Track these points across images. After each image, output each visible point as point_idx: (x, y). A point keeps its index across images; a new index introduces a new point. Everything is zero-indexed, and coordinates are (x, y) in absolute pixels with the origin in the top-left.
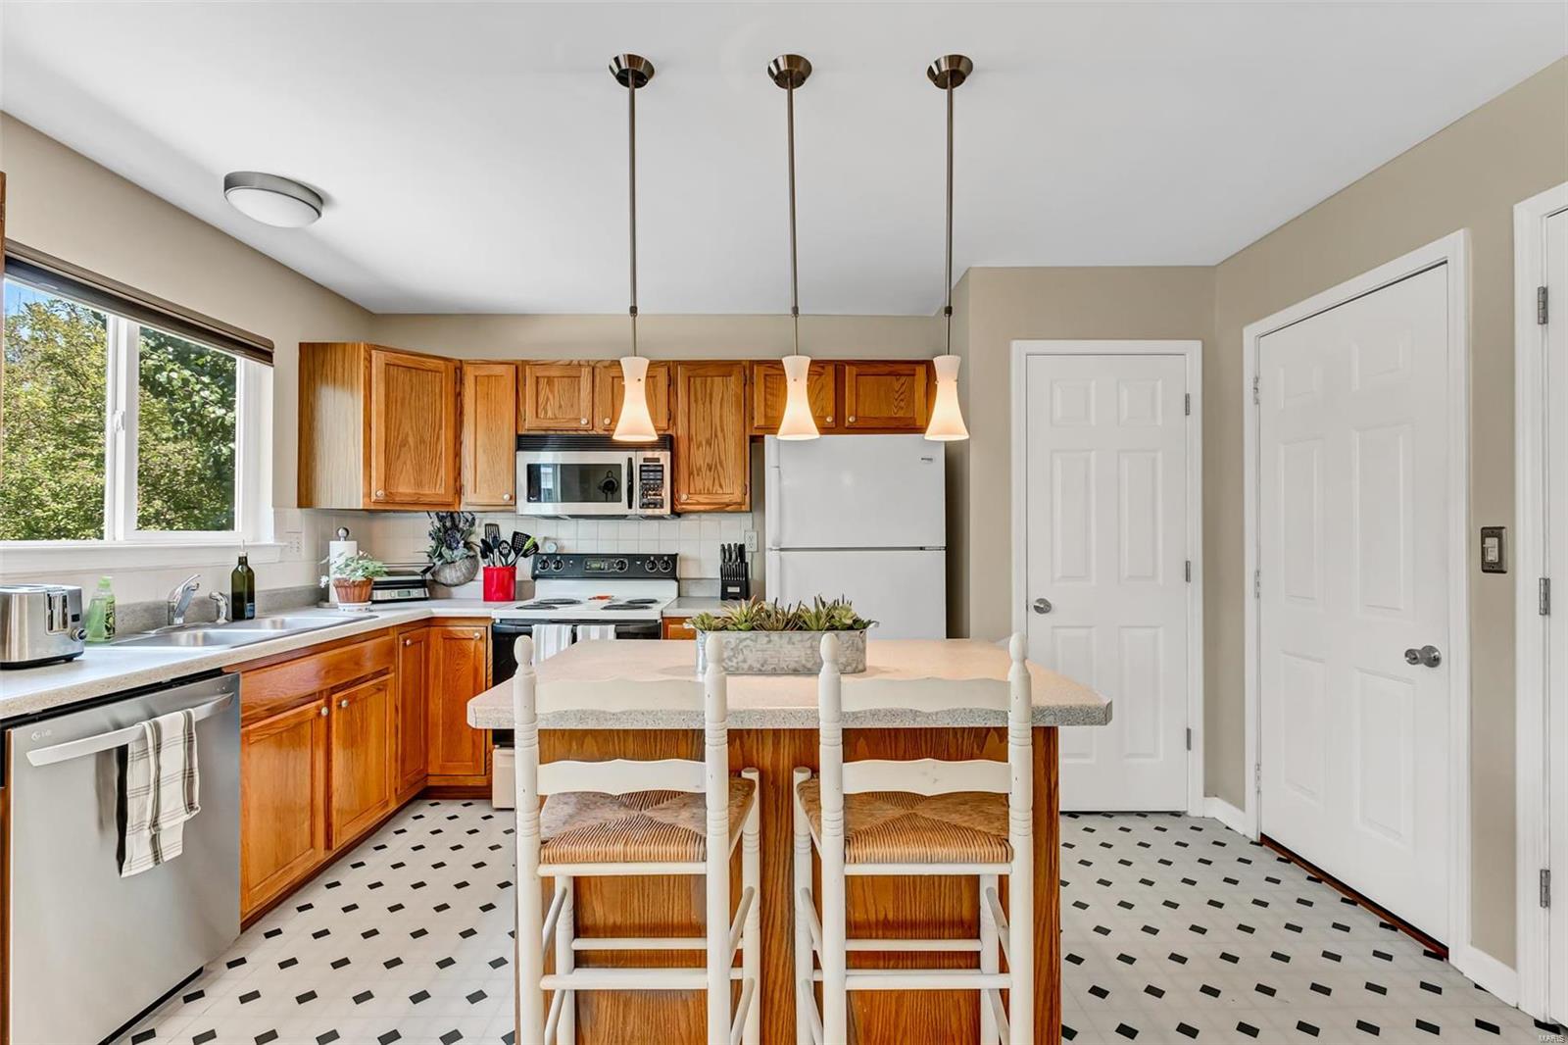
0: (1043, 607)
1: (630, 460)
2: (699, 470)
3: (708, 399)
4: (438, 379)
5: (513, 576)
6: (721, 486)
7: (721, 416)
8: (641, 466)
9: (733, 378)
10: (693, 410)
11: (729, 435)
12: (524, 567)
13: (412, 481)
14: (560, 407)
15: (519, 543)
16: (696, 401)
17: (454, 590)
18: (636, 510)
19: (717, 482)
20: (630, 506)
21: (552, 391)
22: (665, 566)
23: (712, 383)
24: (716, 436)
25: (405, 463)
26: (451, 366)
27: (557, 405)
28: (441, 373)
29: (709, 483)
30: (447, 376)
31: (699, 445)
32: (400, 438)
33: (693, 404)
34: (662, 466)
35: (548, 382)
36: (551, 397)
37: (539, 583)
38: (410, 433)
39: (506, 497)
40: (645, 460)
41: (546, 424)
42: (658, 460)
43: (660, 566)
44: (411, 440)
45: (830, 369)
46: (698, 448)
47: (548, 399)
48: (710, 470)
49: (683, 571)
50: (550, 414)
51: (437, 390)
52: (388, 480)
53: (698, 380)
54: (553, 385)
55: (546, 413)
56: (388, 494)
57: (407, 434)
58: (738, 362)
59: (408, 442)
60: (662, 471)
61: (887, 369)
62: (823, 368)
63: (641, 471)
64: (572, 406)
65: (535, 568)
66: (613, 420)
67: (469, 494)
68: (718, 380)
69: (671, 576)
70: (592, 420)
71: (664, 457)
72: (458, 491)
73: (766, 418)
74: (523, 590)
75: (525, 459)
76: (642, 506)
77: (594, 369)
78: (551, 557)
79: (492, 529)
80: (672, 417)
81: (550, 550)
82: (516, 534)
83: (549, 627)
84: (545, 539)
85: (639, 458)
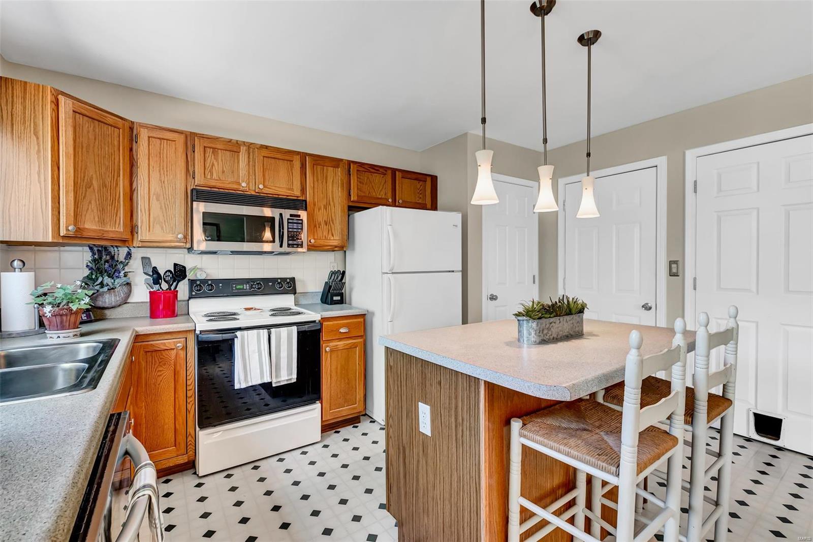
0: (493, 298)
1: (281, 215)
2: (320, 224)
3: (324, 181)
4: (116, 134)
5: (176, 296)
6: (333, 235)
7: (332, 192)
8: (288, 219)
9: (339, 169)
10: (316, 186)
11: (337, 205)
12: (182, 289)
13: (97, 219)
14: (223, 172)
15: (179, 272)
16: (318, 181)
18: (285, 248)
19: (330, 231)
20: (281, 246)
21: (217, 160)
22: (287, 286)
23: (327, 170)
24: (329, 204)
25: (90, 202)
26: (127, 125)
27: (220, 170)
28: (119, 129)
29: (325, 233)
30: (124, 131)
31: (320, 209)
32: (86, 181)
33: (316, 183)
34: (302, 220)
35: (213, 152)
36: (216, 164)
37: (192, 302)
38: (94, 176)
39: (180, 236)
40: (291, 215)
41: (213, 183)
42: (299, 216)
43: (285, 286)
44: (95, 183)
45: (389, 172)
46: (319, 211)
47: (213, 165)
48: (326, 225)
49: (299, 289)
50: (215, 175)
51: (116, 143)
52: (77, 216)
53: (319, 167)
54: (218, 156)
55: (212, 174)
56: (78, 230)
57: (92, 178)
58: (341, 160)
59: (92, 184)
60: (302, 224)
61: (414, 176)
62: (386, 171)
63: (288, 223)
64: (233, 172)
65: (191, 290)
66: (265, 186)
67: (143, 234)
68: (331, 169)
69: (294, 292)
70: (248, 184)
71: (303, 215)
72: (133, 229)
73: (358, 196)
74: (179, 307)
75: (200, 208)
76: (289, 245)
77: (249, 148)
78: (204, 281)
79: (146, 261)
80: (303, 190)
81: (201, 276)
82: (175, 265)
83: (250, 332)
84: (194, 268)
85: (287, 213)
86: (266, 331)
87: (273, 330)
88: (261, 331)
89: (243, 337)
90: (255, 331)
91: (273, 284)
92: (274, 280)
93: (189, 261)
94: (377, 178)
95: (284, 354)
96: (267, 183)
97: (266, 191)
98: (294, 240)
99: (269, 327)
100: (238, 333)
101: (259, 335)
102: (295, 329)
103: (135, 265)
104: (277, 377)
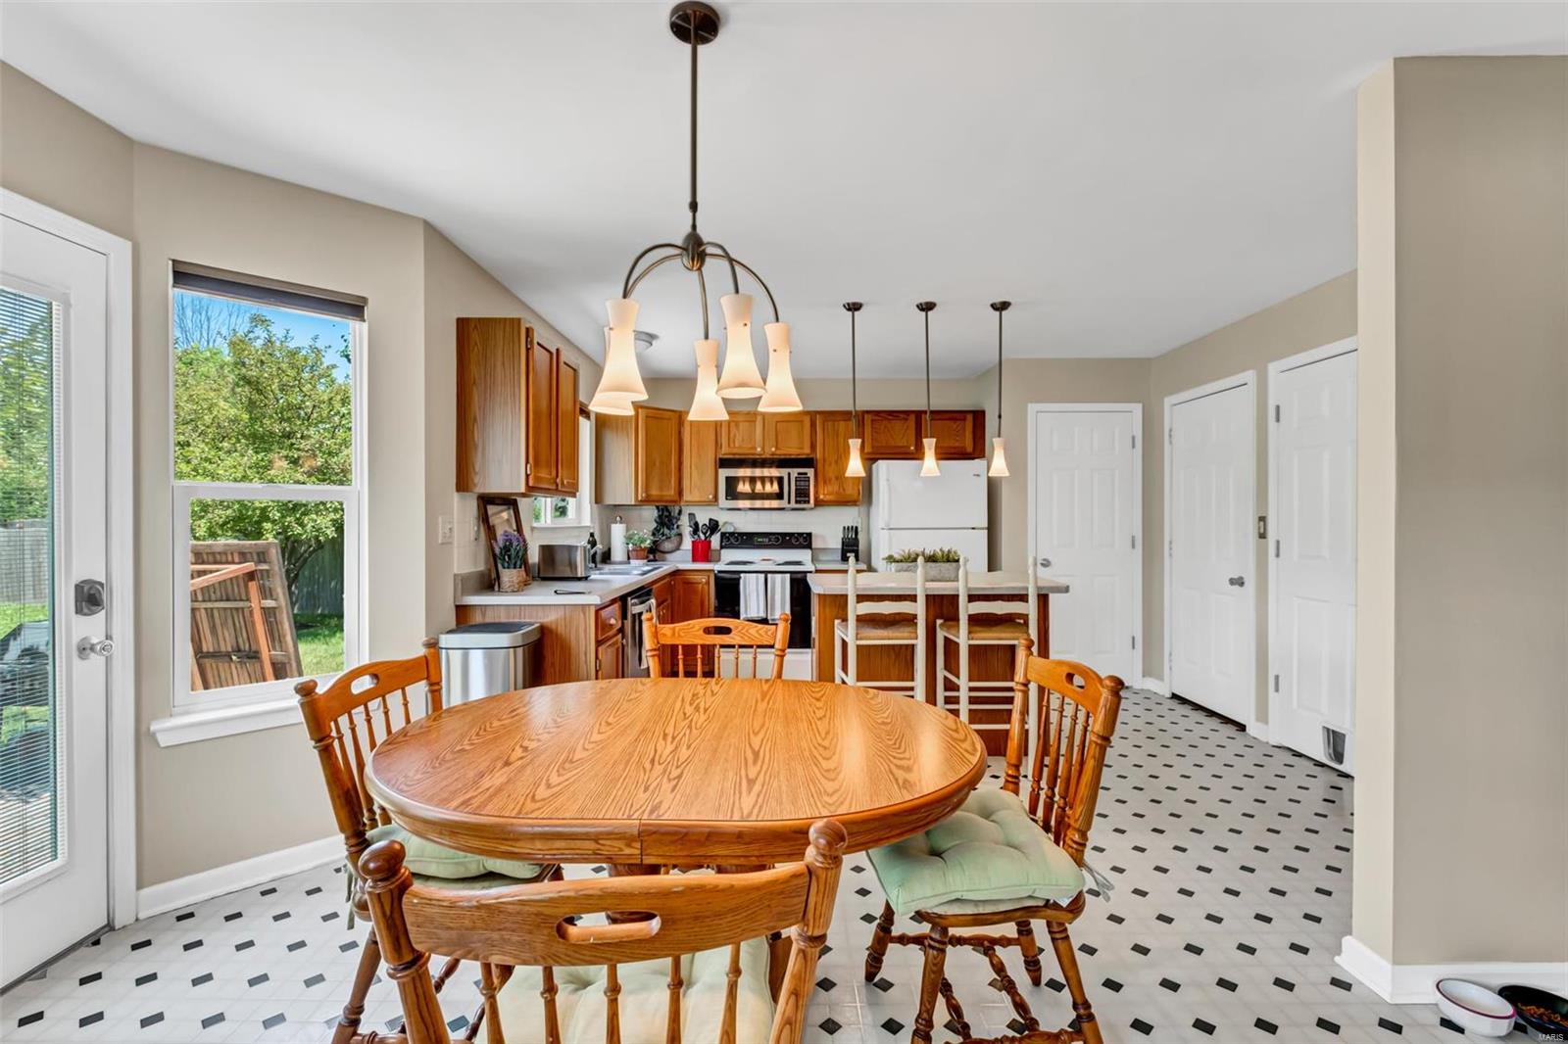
0: (1046, 564)
1: (789, 474)
2: (830, 480)
3: (835, 436)
5: (710, 545)
6: (844, 490)
8: (796, 478)
9: (852, 421)
10: (826, 443)
12: (715, 540)
13: (659, 487)
14: (743, 440)
15: (713, 526)
16: (828, 435)
17: (668, 556)
18: (793, 505)
19: (840, 487)
20: (789, 502)
21: (738, 431)
22: (803, 541)
23: (838, 424)
24: (841, 458)
25: (655, 476)
26: (677, 418)
27: (741, 438)
28: (672, 420)
29: (836, 488)
30: (675, 421)
31: (830, 465)
32: (653, 461)
33: (827, 438)
34: (810, 478)
35: (735, 425)
36: (738, 434)
37: (723, 551)
38: (657, 457)
39: (711, 497)
40: (799, 474)
41: (735, 450)
42: (806, 474)
43: (801, 540)
44: (658, 463)
45: (913, 417)
47: (736, 436)
48: (836, 480)
49: (815, 544)
50: (737, 445)
51: (669, 431)
52: (647, 488)
53: (830, 423)
54: (739, 427)
55: (735, 444)
56: (648, 496)
57: (656, 459)
58: (855, 412)
59: (656, 463)
60: (809, 481)
61: (947, 416)
62: (909, 415)
63: (796, 481)
64: (751, 440)
65: (722, 542)
66: (777, 448)
67: (687, 497)
68: (842, 423)
69: (809, 546)
70: (763, 449)
71: (810, 472)
72: (680, 493)
73: (873, 447)
74: (714, 555)
75: (724, 473)
76: (797, 502)
77: (764, 416)
78: (732, 534)
79: (692, 516)
80: (813, 446)
81: (731, 529)
82: (711, 520)
83: (750, 575)
84: (726, 523)
85: (795, 472)
86: (763, 575)
87: (769, 575)
88: (760, 575)
89: (747, 579)
90: (754, 575)
91: (790, 539)
92: (790, 535)
93: (722, 518)
94: (898, 425)
95: (778, 597)
96: (779, 446)
97: (778, 452)
98: (802, 495)
99: (766, 573)
100: (742, 575)
101: (757, 578)
102: (788, 575)
103: (684, 521)
104: (771, 615)
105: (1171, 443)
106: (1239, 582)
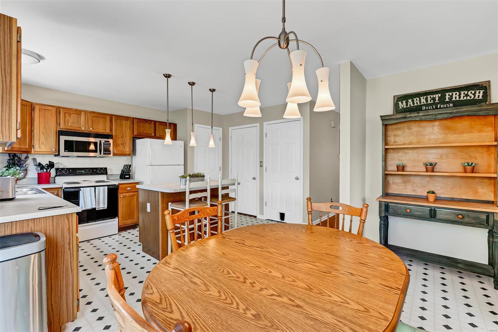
1: (100, 141)
2: (119, 145)
3: (121, 127)
4: (26, 108)
6: (125, 149)
7: (125, 131)
8: (104, 143)
9: (129, 121)
10: (117, 129)
11: (127, 136)
13: (18, 143)
14: (73, 123)
15: (51, 165)
16: (118, 126)
18: (102, 155)
19: (124, 148)
20: (100, 154)
21: (71, 118)
22: (103, 171)
23: (123, 122)
24: (124, 136)
26: (30, 104)
27: (72, 122)
28: (27, 106)
29: (122, 148)
30: (29, 107)
31: (119, 138)
33: (117, 127)
34: (110, 143)
35: (69, 115)
36: (70, 119)
39: (54, 150)
40: (105, 141)
41: (68, 128)
42: (109, 141)
45: (153, 123)
46: (119, 139)
47: (69, 120)
48: (122, 145)
49: (109, 172)
50: (69, 124)
51: (26, 112)
53: (119, 121)
54: (71, 116)
55: (68, 124)
56: (12, 148)
58: (130, 117)
60: (110, 145)
61: (165, 124)
62: (151, 122)
63: (104, 144)
64: (78, 123)
65: (57, 173)
66: (93, 129)
67: (37, 148)
68: (124, 121)
69: (106, 173)
70: (85, 128)
71: (111, 141)
72: (31, 146)
73: (137, 133)
75: (63, 138)
76: (104, 154)
77: (86, 113)
78: (63, 169)
79: (34, 160)
80: (111, 130)
81: (61, 166)
82: (50, 162)
83: (86, 188)
84: (58, 163)
85: (103, 141)
86: (93, 188)
87: (97, 188)
88: (91, 188)
89: (83, 190)
90: (89, 188)
91: (96, 171)
92: (97, 169)
93: (55, 160)
94: (147, 125)
95: (101, 197)
96: (94, 127)
97: (93, 131)
98: (107, 151)
99: (95, 187)
100: (81, 189)
101: (90, 190)
102: (106, 187)
103: (30, 162)
104: (98, 206)
105: (231, 140)
106: (254, 179)
